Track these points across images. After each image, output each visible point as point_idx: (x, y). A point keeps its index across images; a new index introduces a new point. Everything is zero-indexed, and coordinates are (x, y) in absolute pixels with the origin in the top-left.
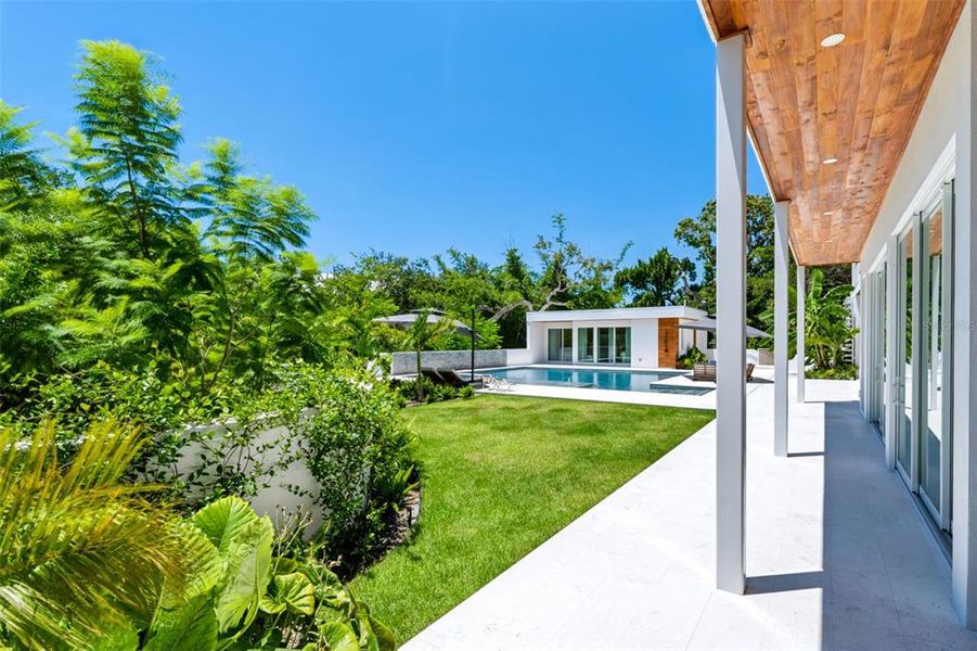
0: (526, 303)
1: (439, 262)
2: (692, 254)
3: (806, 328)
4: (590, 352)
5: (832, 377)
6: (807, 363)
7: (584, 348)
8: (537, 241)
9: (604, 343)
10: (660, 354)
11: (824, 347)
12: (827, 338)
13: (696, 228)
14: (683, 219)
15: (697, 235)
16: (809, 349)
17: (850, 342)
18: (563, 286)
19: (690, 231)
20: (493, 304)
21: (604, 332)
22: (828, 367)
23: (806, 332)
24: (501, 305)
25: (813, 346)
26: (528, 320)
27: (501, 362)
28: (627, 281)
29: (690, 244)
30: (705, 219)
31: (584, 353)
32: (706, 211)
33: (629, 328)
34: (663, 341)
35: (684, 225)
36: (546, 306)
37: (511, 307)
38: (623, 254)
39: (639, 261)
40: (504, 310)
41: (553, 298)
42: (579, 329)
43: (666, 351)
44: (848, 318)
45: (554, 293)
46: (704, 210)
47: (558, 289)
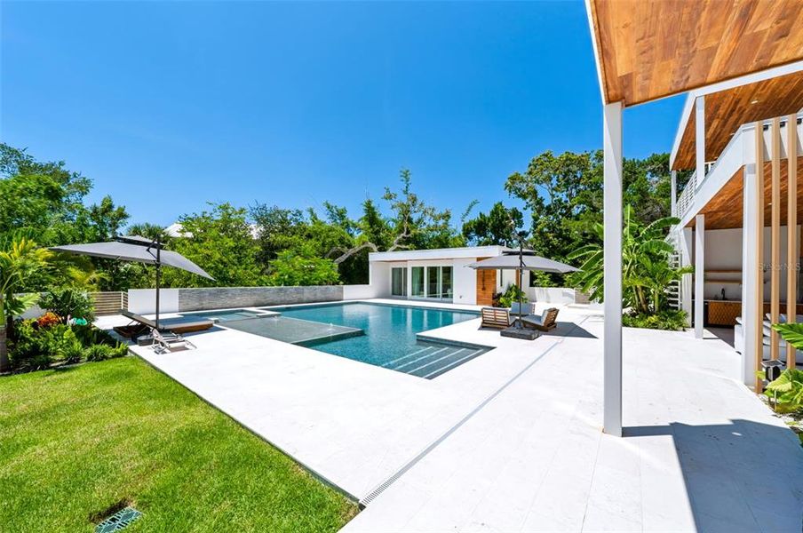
0: (371, 245)
1: (312, 213)
2: (519, 204)
3: (623, 267)
4: (421, 289)
5: (654, 326)
6: (624, 306)
7: (416, 285)
8: (385, 193)
9: (433, 280)
10: (478, 291)
11: (643, 288)
12: (648, 279)
13: (522, 181)
14: (512, 174)
15: (524, 188)
16: (626, 291)
17: (676, 284)
18: (408, 232)
19: (518, 185)
21: (433, 271)
22: (649, 313)
23: (623, 272)
24: (350, 247)
25: (631, 288)
26: (370, 260)
27: (336, 297)
28: (472, 230)
29: (519, 196)
30: (530, 173)
31: (416, 289)
32: (532, 167)
33: (452, 268)
34: (480, 279)
35: (513, 179)
36: (392, 248)
37: (359, 248)
38: (469, 210)
39: (481, 214)
40: (351, 251)
41: (399, 243)
42: (413, 268)
43: (484, 289)
44: (670, 255)
45: (400, 238)
46: (530, 165)
47: (404, 234)
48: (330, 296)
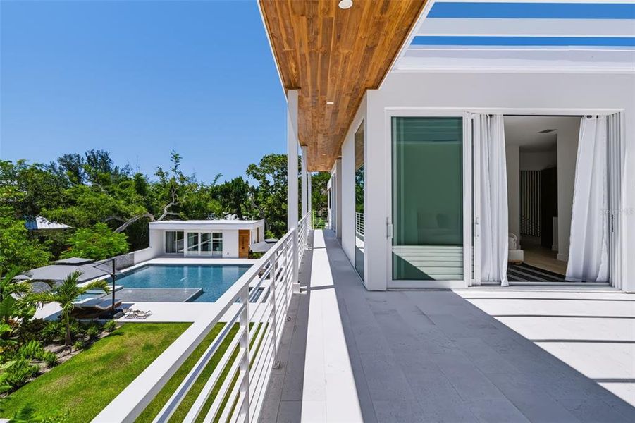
0: (149, 215)
2: (256, 183)
8: (157, 171)
10: (239, 249)
13: (258, 170)
14: (251, 164)
18: (176, 201)
19: (255, 171)
20: (121, 215)
21: (205, 236)
24: (129, 217)
26: (150, 228)
27: (130, 263)
29: (255, 177)
33: (221, 234)
34: (241, 242)
35: (252, 167)
36: (163, 216)
37: (137, 218)
39: (225, 181)
40: (130, 221)
41: (168, 210)
42: (189, 234)
43: (243, 248)
45: (169, 205)
47: (173, 203)
48: (125, 263)
